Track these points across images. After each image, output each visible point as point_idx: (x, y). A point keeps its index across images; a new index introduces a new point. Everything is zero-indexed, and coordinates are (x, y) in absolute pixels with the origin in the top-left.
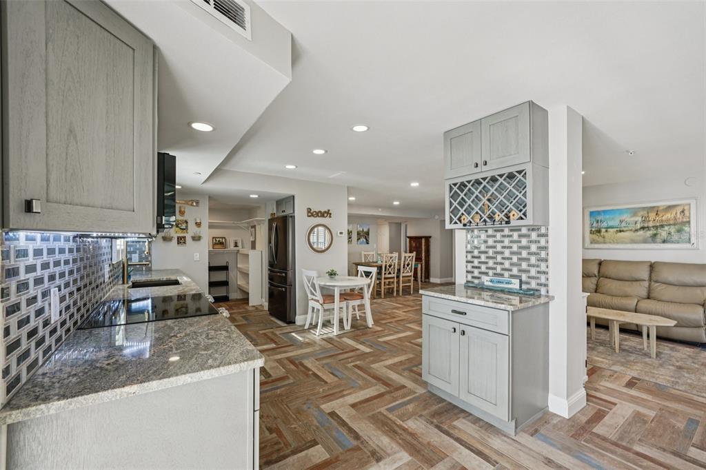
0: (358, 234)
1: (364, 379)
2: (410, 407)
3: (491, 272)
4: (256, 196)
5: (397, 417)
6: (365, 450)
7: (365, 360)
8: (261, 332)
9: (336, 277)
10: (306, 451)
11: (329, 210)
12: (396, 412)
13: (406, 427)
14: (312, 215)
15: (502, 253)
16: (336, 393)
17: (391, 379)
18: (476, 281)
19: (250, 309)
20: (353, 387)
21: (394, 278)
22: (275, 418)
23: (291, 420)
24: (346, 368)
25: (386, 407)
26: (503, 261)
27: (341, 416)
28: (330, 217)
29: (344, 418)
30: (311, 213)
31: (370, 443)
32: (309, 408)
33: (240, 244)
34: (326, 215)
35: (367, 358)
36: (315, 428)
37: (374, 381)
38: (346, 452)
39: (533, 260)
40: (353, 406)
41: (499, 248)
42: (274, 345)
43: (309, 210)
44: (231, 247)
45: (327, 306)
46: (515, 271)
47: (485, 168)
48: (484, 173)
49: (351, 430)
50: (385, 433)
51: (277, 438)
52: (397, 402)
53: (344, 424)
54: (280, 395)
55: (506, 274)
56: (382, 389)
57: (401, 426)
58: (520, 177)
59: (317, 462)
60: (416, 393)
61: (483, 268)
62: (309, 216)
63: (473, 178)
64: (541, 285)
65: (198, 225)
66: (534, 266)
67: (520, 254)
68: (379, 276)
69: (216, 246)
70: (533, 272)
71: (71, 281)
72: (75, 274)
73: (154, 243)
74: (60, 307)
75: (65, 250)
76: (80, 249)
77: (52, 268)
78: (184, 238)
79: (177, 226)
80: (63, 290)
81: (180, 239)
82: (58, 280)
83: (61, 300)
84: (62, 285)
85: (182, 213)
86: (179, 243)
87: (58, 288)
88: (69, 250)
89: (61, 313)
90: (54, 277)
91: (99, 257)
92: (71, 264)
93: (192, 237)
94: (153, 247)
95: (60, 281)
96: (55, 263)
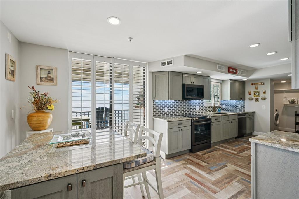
10: (204, 162)
22: (215, 157)
27: (226, 167)
32: (225, 162)
36: (215, 163)
40: (236, 170)
51: (206, 158)
54: (228, 157)
71: (173, 107)
72: (175, 106)
73: (245, 101)
74: (168, 110)
75: (170, 103)
76: (178, 102)
77: (165, 105)
78: (258, 99)
79: (254, 94)
80: (170, 108)
81: (256, 99)
82: (168, 107)
83: (169, 109)
84: (170, 107)
85: (257, 88)
86: (255, 101)
87: (167, 108)
88: (173, 103)
89: (169, 111)
90: (166, 106)
91: (191, 104)
92: (173, 105)
93: (261, 98)
94: (245, 103)
95: (169, 107)
96: (167, 104)
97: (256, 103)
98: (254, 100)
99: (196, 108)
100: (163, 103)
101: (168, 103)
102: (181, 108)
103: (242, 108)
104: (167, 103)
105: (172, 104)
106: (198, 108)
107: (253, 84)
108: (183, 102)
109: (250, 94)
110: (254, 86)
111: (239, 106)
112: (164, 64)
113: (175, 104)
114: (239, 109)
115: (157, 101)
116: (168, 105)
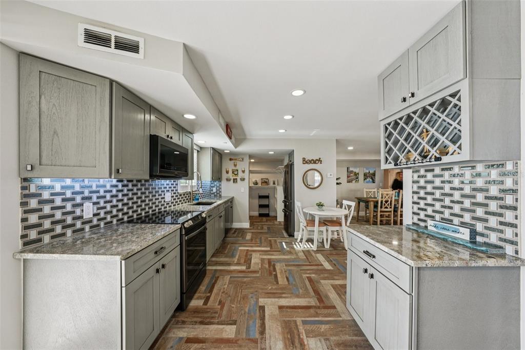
0: (364, 175)
1: (306, 289)
2: (323, 328)
3: (438, 217)
4: (273, 153)
5: (305, 330)
6: (259, 345)
7: (320, 275)
8: (269, 239)
9: (324, 208)
10: (225, 326)
11: (320, 158)
12: (308, 327)
13: (306, 343)
14: (307, 163)
15: (451, 195)
16: (276, 293)
17: (327, 297)
18: (422, 224)
19: (276, 223)
20: (292, 293)
21: (391, 211)
22: (229, 296)
23: (236, 301)
24: (301, 277)
25: (303, 319)
26: (452, 205)
27: (266, 312)
28: (321, 163)
29: (266, 314)
30: (305, 161)
31: (267, 342)
32: (252, 297)
33: (276, 183)
34: (317, 162)
35: (322, 273)
36: (243, 313)
37: (312, 294)
38: (246, 339)
39: (493, 206)
40: (281, 308)
41: (447, 190)
42: (269, 249)
43: (304, 159)
44: (271, 184)
45: (309, 228)
46: (467, 218)
47: (413, 100)
48: (413, 107)
49: (263, 325)
50: (284, 339)
51: (219, 310)
52: (317, 319)
53: (263, 318)
54: (245, 283)
55: (456, 220)
56: (313, 302)
57: (302, 340)
58: (454, 101)
59: (224, 337)
60: (341, 317)
61: (430, 211)
62: (304, 163)
63: (404, 113)
64: (505, 241)
65: (243, 172)
66: (494, 214)
67: (474, 197)
68: (375, 210)
69: (263, 184)
70: (493, 222)
71: (114, 200)
72: (120, 197)
73: (222, 182)
74: (95, 212)
75: (105, 186)
76: (127, 186)
77: (86, 194)
78: (236, 179)
79: (233, 173)
80: (102, 204)
81: (234, 179)
82: (95, 199)
83: (98, 209)
84: (102, 201)
85: (235, 165)
86: (234, 182)
87: (94, 204)
88: (112, 186)
89: (98, 214)
90: (89, 198)
91: (157, 190)
92: (114, 192)
93: (241, 179)
94: (222, 184)
95: (98, 200)
96: (91, 192)
97: (235, 185)
98: (232, 181)
99: (166, 198)
100: (77, 188)
101: (97, 186)
102: (135, 200)
103: (218, 192)
104: (94, 188)
105: (111, 191)
106: (168, 197)
107: (231, 159)
108: (139, 184)
109: (227, 172)
110: (232, 162)
111: (214, 190)
112: (93, 38)
113: (118, 191)
114: (214, 193)
115: (46, 182)
116: (94, 196)
